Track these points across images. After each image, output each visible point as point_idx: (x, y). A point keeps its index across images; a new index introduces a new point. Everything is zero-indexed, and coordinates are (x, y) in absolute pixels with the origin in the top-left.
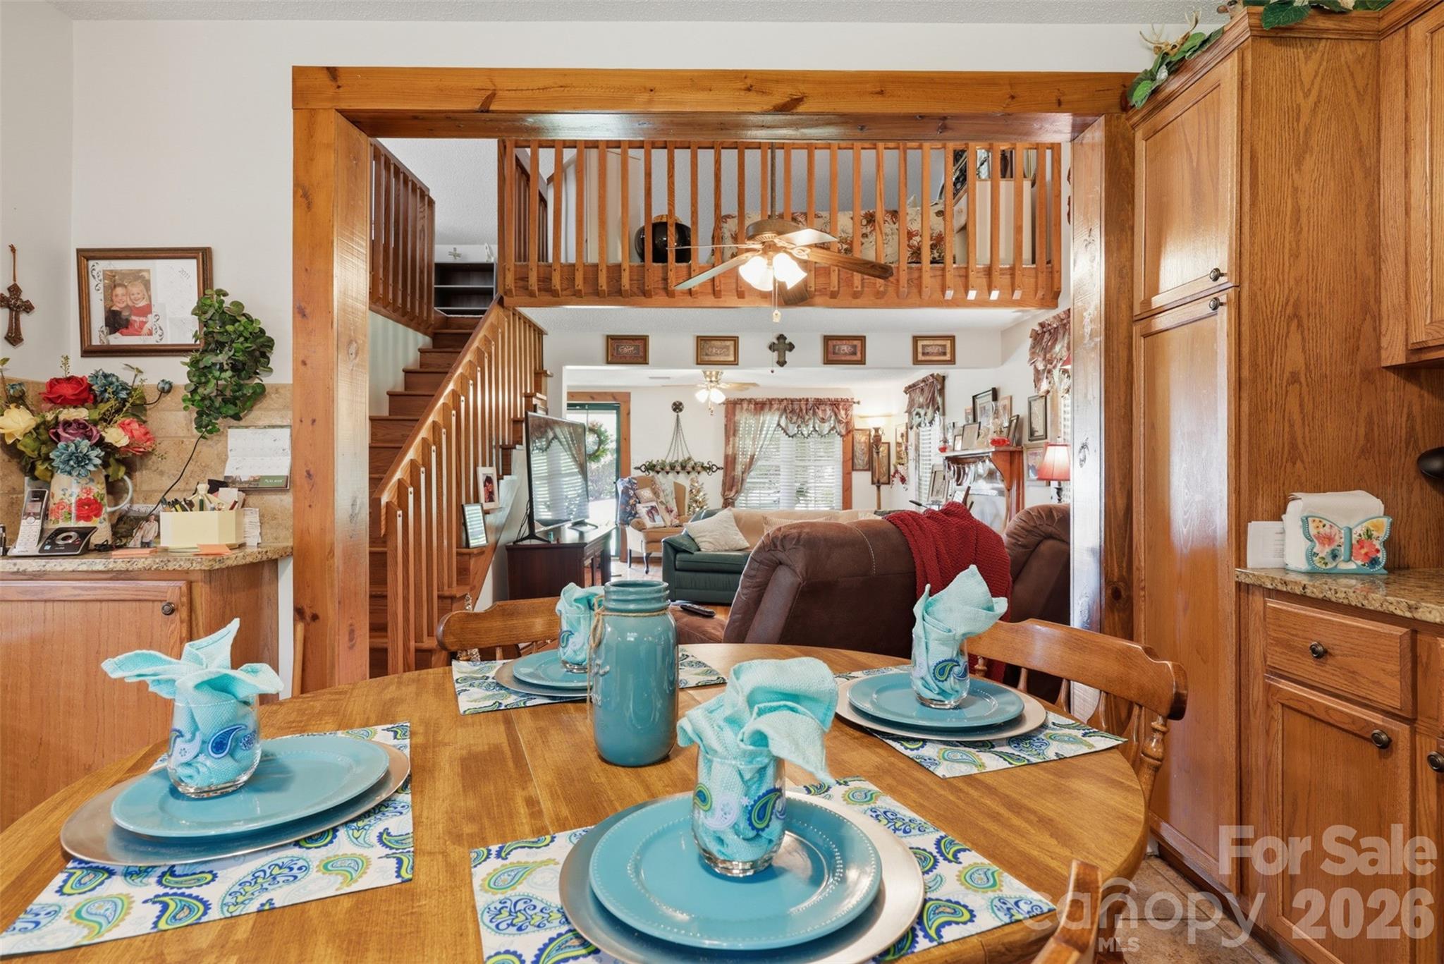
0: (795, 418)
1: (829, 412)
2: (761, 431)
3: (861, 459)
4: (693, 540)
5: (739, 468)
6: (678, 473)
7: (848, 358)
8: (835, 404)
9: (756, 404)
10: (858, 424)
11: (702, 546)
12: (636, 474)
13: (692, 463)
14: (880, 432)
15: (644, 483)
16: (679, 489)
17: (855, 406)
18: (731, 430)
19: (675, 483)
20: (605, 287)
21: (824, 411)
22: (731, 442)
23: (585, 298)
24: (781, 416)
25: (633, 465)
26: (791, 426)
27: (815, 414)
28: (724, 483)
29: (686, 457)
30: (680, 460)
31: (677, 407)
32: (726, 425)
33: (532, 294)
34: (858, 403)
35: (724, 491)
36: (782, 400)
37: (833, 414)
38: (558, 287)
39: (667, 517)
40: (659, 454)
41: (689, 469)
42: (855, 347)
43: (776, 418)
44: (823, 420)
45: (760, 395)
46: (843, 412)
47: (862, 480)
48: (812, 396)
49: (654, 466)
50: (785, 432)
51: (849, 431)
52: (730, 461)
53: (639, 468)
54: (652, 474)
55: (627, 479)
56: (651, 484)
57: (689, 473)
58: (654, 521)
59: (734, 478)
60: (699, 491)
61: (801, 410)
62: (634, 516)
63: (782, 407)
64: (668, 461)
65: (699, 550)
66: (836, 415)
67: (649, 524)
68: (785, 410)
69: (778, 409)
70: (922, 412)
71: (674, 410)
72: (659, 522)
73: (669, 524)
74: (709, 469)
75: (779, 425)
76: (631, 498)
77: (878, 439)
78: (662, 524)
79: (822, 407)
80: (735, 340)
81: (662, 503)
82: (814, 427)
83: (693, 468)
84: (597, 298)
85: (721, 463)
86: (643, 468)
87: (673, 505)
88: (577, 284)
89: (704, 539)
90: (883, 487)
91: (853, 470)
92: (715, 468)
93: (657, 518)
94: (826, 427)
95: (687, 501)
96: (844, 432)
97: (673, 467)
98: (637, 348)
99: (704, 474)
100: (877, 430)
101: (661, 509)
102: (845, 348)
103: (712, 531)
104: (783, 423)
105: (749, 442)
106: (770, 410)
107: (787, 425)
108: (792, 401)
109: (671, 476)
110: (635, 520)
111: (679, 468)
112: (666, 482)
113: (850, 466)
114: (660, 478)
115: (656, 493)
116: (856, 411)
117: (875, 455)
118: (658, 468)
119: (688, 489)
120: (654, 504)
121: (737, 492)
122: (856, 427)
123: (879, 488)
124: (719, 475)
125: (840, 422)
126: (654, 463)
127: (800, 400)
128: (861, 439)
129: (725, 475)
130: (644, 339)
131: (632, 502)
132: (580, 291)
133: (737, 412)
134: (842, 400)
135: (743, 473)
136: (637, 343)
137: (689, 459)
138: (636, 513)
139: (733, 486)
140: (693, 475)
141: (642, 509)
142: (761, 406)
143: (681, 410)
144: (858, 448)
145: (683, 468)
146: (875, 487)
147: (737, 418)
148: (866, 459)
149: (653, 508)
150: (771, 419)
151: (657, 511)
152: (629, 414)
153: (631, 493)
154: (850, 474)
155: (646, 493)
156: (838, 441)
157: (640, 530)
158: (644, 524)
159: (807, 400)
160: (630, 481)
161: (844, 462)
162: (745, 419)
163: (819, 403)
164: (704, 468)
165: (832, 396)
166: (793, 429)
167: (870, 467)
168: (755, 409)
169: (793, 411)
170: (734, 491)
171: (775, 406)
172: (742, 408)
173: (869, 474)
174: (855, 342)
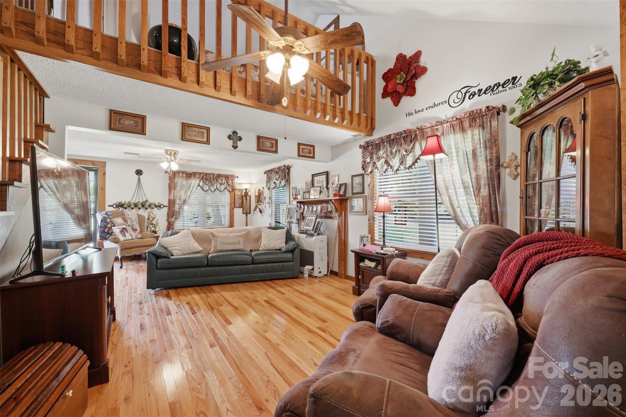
0: (207, 183)
1: (224, 181)
2: (189, 188)
3: (238, 202)
4: (166, 249)
5: (177, 207)
6: (140, 209)
7: (269, 149)
8: (227, 177)
9: (187, 174)
10: (237, 187)
11: (174, 252)
12: (108, 209)
13: (148, 203)
14: (248, 191)
15: (116, 215)
16: (141, 219)
17: (236, 178)
18: (172, 187)
19: (138, 215)
20: (124, 57)
21: (222, 180)
22: (172, 193)
23: (102, 62)
24: (200, 181)
25: (107, 204)
26: (205, 186)
27: (217, 181)
28: (168, 214)
29: (144, 200)
30: (141, 202)
31: (139, 172)
32: (169, 184)
33: (39, 41)
34: (237, 177)
35: (168, 218)
36: (201, 173)
37: (226, 182)
38: (72, 42)
39: (134, 235)
40: (126, 199)
41: (147, 206)
42: (272, 144)
43: (198, 182)
44: (221, 184)
45: (190, 170)
46: (231, 181)
47: (238, 212)
48: (216, 172)
49: (123, 205)
50: (202, 189)
51: (233, 190)
52: (172, 203)
53: (112, 206)
54: (121, 209)
55: (104, 212)
56: (123, 216)
57: (146, 209)
58: (125, 236)
59: (174, 211)
60: (154, 219)
61: (210, 179)
62: (111, 234)
63: (201, 176)
64: (132, 202)
65: (172, 255)
66: (227, 182)
67: (121, 238)
68: (202, 178)
69: (199, 177)
70: (278, 182)
71: (137, 174)
72: (128, 237)
73: (135, 237)
74: (159, 206)
75: (199, 185)
76: (108, 223)
77: (246, 194)
78: (130, 238)
79: (221, 178)
80: (208, 129)
81: (129, 225)
82: (217, 187)
83: (149, 206)
84: (115, 66)
85: (166, 204)
86: (115, 206)
87: (137, 227)
88: (94, 46)
89: (175, 248)
90: (248, 215)
91: (234, 207)
92: (162, 206)
93: (127, 234)
94: (223, 187)
95: (146, 224)
96: (231, 190)
97: (136, 205)
98: (136, 123)
99: (156, 209)
100: (246, 190)
101: (129, 229)
102: (268, 144)
103: (180, 243)
104: (201, 184)
105: (183, 193)
106: (194, 178)
107: (203, 186)
108: (206, 174)
109: (134, 210)
110: (112, 237)
111: (140, 206)
112: (132, 214)
113: (233, 206)
114: (127, 212)
115: (125, 220)
116: (236, 181)
117: (245, 201)
118: (126, 206)
119: (146, 217)
120: (124, 226)
121: (176, 219)
122: (236, 188)
123: (247, 215)
124: (166, 210)
125: (229, 185)
126: (123, 203)
127: (210, 174)
128: (238, 193)
129: (169, 209)
130: (143, 118)
131: (109, 226)
132: (98, 53)
133: (176, 177)
134: (230, 175)
135: (179, 209)
136: (136, 119)
137: (147, 201)
138: (112, 232)
139: (173, 215)
140: (149, 210)
141: (116, 230)
142: (189, 175)
143: (141, 174)
144: (236, 197)
145: (143, 206)
146: (245, 215)
147: (176, 180)
148: (240, 202)
149: (124, 229)
150: (195, 182)
151: (127, 231)
152: (105, 174)
153: (108, 220)
154: (233, 209)
155: (119, 220)
156: (227, 194)
157: (116, 243)
158: (119, 239)
159: (214, 174)
160: (106, 214)
161: (231, 204)
162: (180, 181)
163: (219, 176)
164: (156, 206)
165: (226, 173)
166: (206, 187)
167: (242, 206)
168: (187, 177)
169: (206, 179)
170: (174, 217)
171: (197, 176)
172: (179, 176)
173: (241, 209)
174: (273, 142)
